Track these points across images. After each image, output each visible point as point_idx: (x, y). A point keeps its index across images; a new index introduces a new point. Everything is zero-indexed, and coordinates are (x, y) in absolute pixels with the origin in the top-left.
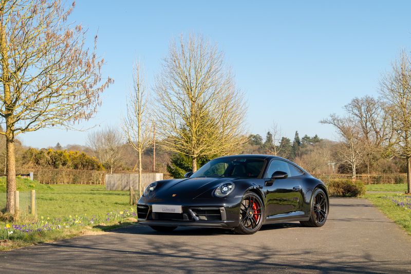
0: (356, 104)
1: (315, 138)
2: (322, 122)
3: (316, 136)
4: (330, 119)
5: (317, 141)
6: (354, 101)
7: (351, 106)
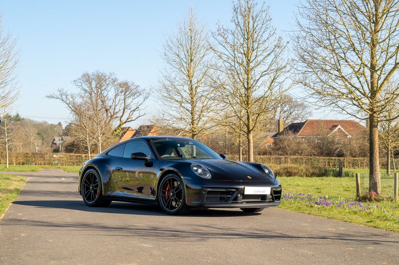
0: (87, 78)
1: (16, 116)
2: (48, 97)
3: (18, 115)
4: (57, 94)
5: (19, 120)
6: (84, 76)
7: (80, 81)
